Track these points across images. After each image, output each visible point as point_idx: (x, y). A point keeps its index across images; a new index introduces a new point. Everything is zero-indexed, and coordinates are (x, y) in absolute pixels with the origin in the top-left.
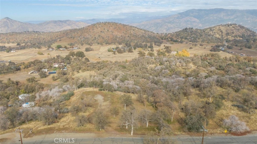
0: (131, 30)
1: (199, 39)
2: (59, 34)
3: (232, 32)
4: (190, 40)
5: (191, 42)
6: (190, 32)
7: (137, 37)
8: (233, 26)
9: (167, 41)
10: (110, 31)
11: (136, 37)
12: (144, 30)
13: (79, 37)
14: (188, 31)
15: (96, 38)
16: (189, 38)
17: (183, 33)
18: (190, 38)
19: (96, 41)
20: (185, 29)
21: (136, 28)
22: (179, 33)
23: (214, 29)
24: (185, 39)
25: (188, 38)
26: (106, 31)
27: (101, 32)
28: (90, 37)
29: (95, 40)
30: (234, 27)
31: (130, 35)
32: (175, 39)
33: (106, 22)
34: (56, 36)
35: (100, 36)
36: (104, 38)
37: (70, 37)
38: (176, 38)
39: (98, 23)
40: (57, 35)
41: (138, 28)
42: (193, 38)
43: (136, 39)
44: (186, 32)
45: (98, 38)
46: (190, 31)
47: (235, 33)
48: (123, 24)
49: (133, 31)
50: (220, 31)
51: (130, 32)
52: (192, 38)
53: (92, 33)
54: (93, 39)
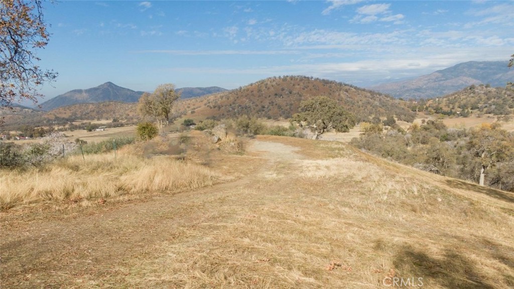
0: (340, 91)
1: (510, 108)
2: (192, 102)
4: (485, 109)
5: (490, 113)
6: (484, 94)
7: (354, 104)
9: (427, 114)
10: (295, 94)
11: (352, 105)
12: (370, 92)
13: (231, 105)
14: (476, 91)
15: (264, 107)
16: (484, 106)
17: (464, 97)
18: (486, 107)
19: (264, 112)
20: (470, 89)
21: (351, 86)
22: (454, 97)
24: (472, 109)
25: (480, 105)
26: (287, 92)
27: (276, 95)
28: (251, 105)
29: (263, 111)
31: (338, 100)
32: (446, 109)
33: (287, 76)
34: (186, 107)
35: (273, 102)
36: (282, 108)
37: (212, 106)
38: (449, 107)
39: (270, 78)
40: (189, 104)
41: (355, 88)
42: (494, 104)
43: (352, 108)
44: (472, 95)
45: (268, 107)
46: (483, 92)
48: (323, 80)
49: (345, 93)
51: (339, 95)
52: (491, 105)
53: (258, 98)
54: (258, 108)
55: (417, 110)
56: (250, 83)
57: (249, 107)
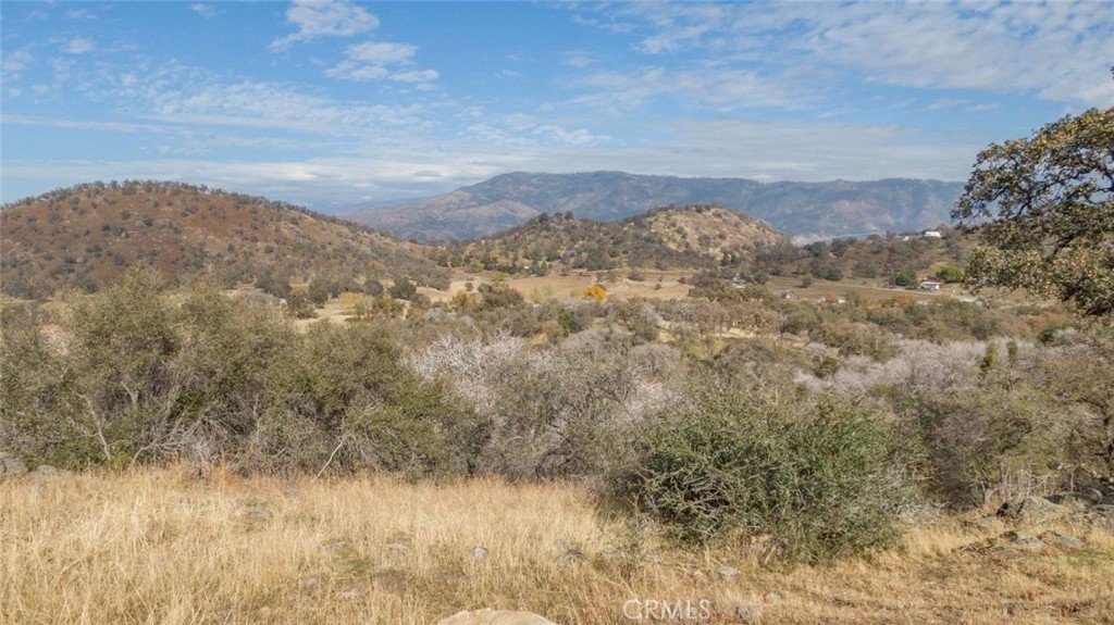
0: (279, 219)
1: (612, 256)
3: (718, 232)
4: (572, 260)
5: (580, 267)
6: (565, 230)
7: (314, 251)
8: (713, 210)
9: (469, 272)
10: (163, 227)
11: (310, 254)
12: (348, 224)
14: (552, 225)
15: (72, 261)
16: (569, 253)
17: (531, 237)
18: (572, 255)
19: (72, 276)
20: (541, 221)
21: (304, 211)
22: (513, 237)
23: (650, 223)
24: (548, 260)
25: (561, 253)
26: (139, 223)
27: (106, 228)
28: (32, 256)
29: (72, 271)
30: (719, 216)
31: (277, 242)
32: (502, 261)
33: (136, 183)
35: (97, 248)
36: (127, 262)
38: (507, 257)
39: (85, 186)
41: (314, 215)
42: (585, 251)
43: (312, 261)
44: (544, 233)
45: (85, 261)
46: (562, 228)
47: (728, 238)
48: (235, 195)
49: (291, 226)
50: (673, 228)
51: (277, 230)
52: (580, 253)
53: (51, 238)
54: (53, 265)
55: (449, 264)
56: (23, 197)
57: (27, 262)
